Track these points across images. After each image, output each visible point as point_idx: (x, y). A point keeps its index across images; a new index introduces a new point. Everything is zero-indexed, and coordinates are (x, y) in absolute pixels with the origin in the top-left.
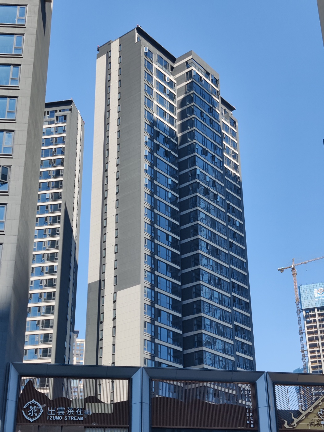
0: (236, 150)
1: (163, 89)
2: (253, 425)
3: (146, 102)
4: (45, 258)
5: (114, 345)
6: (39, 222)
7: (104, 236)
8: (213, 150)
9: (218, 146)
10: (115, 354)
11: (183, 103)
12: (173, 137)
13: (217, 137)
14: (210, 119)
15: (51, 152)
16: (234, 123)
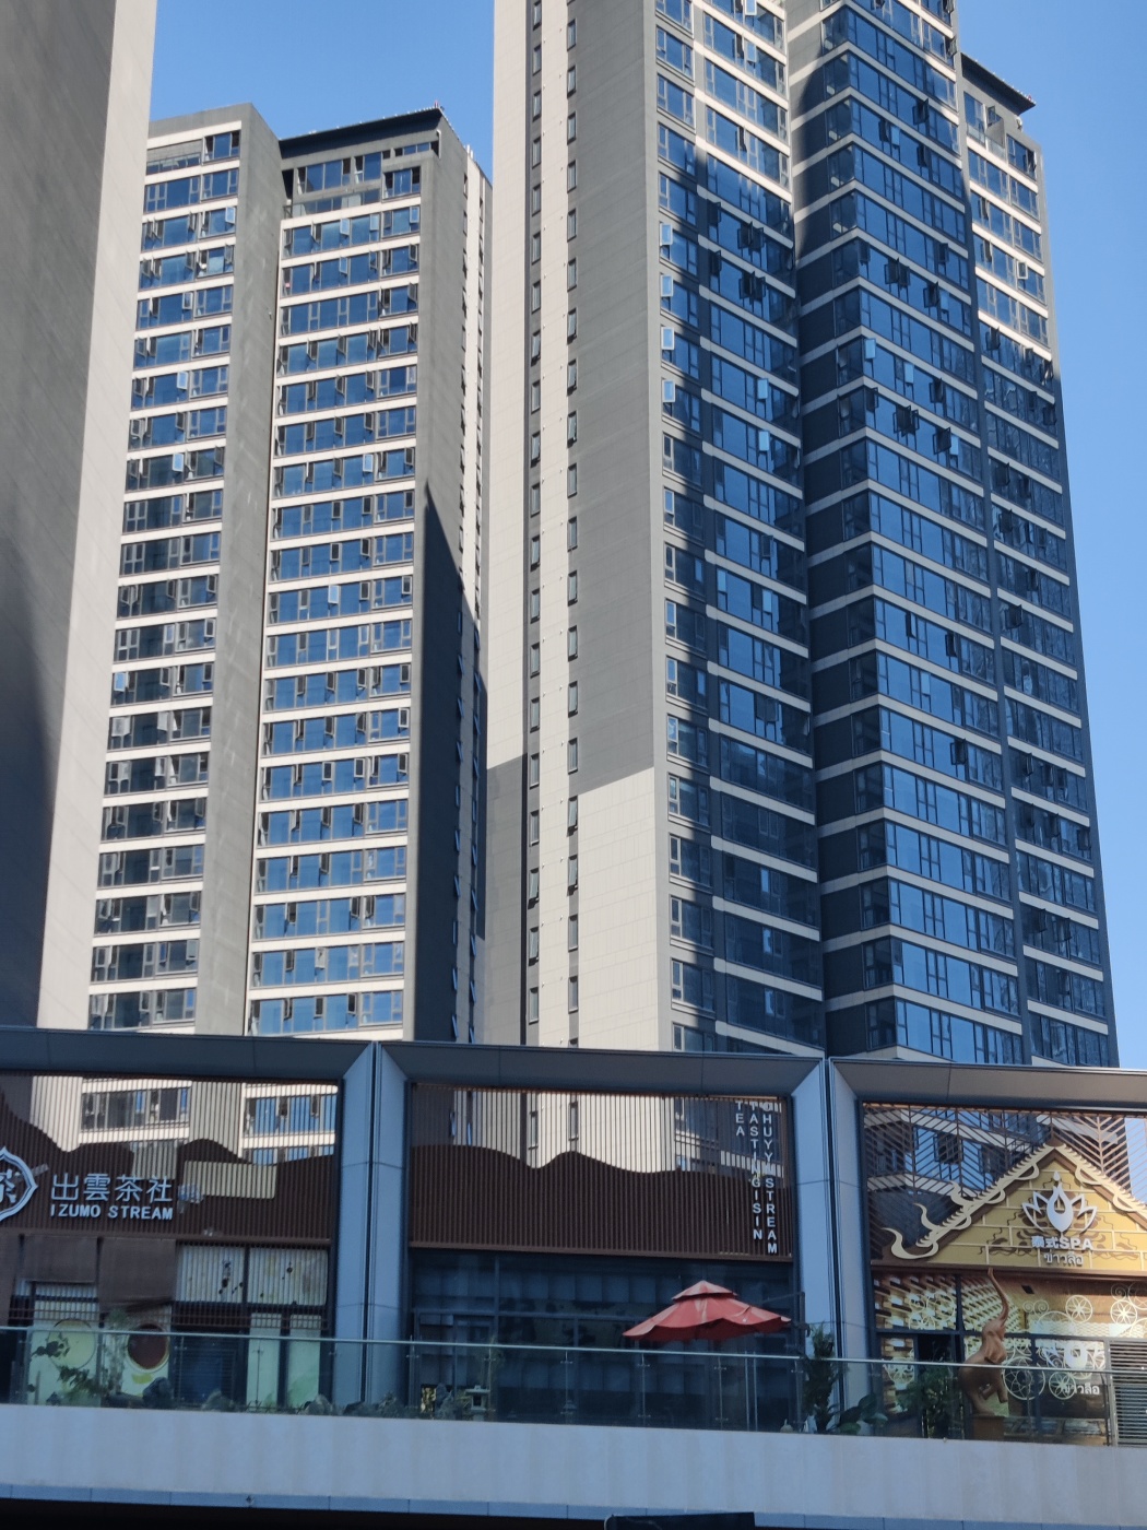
0: (1033, 258)
1: (730, 44)
2: (775, 1245)
3: (665, 97)
4: (368, 684)
5: (574, 979)
6: (344, 558)
7: (534, 597)
8: (931, 263)
9: (952, 246)
10: (577, 1011)
11: (810, 94)
12: (776, 226)
13: (949, 215)
14: (916, 145)
15: (372, 304)
16: (1024, 158)
